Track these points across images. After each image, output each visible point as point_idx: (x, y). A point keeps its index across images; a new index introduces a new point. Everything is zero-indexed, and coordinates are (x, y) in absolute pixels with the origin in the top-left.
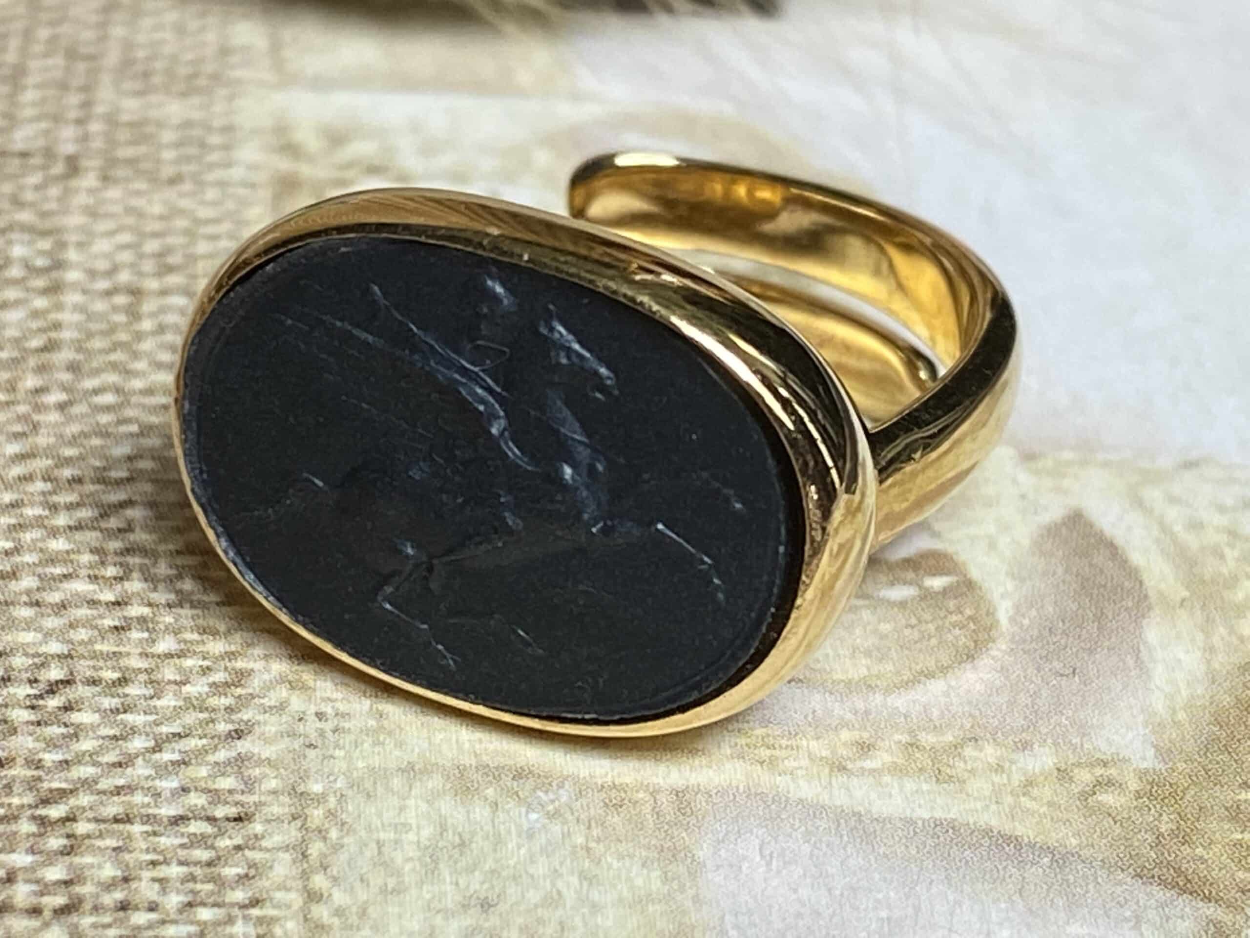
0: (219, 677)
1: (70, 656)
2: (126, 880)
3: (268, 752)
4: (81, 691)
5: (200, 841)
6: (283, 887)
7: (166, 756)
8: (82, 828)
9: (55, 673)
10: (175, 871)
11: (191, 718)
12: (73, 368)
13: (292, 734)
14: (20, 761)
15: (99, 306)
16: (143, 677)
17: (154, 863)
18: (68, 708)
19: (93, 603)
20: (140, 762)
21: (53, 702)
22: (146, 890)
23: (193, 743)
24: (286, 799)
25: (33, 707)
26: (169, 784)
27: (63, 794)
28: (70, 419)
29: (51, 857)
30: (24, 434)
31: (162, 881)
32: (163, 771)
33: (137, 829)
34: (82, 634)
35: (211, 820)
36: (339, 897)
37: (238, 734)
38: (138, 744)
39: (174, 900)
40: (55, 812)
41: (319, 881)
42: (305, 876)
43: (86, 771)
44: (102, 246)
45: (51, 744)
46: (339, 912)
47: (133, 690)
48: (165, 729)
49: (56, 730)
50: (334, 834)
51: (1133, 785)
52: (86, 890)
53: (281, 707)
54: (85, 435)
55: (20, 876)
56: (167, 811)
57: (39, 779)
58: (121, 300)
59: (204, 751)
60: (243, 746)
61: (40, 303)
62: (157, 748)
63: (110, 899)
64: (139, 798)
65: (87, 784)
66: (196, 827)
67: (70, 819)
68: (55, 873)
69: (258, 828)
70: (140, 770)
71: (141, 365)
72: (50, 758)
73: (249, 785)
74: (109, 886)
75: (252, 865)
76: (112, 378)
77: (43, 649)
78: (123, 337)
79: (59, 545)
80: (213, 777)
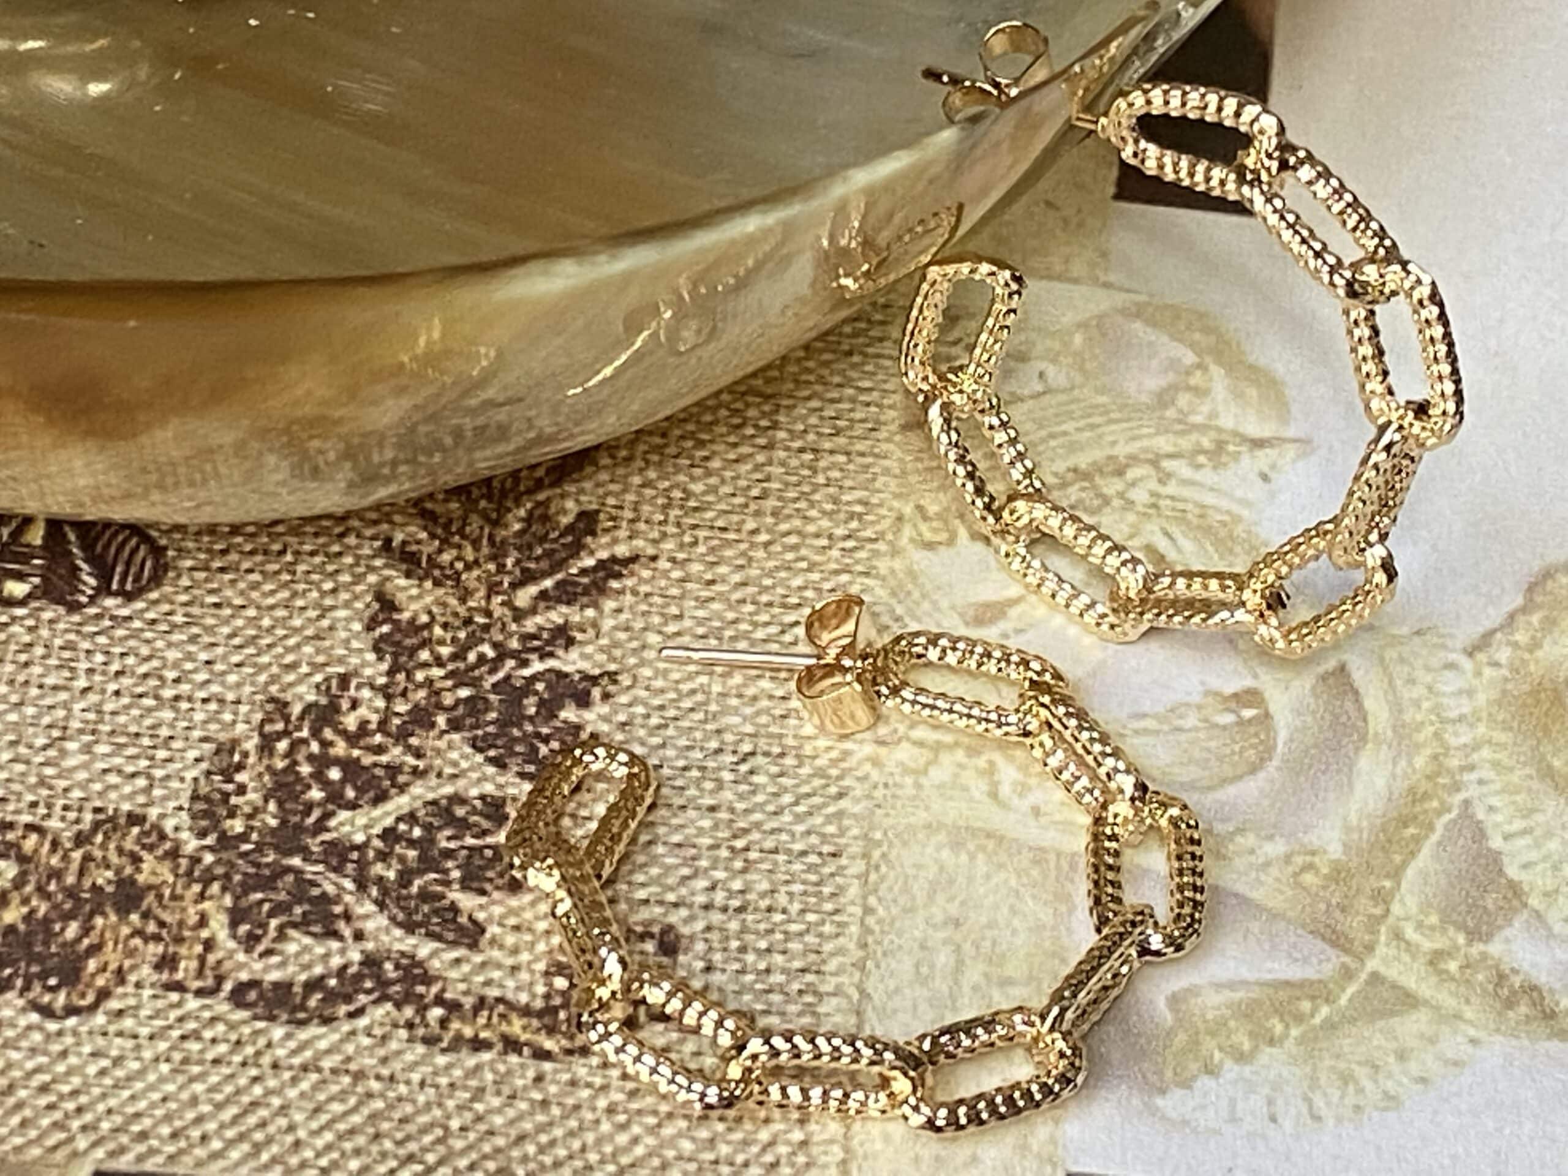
1: (756, 735)
2: (772, 892)
3: (857, 809)
4: (760, 760)
5: (811, 868)
6: (853, 903)
7: (801, 809)
8: (753, 855)
9: (746, 748)
10: (797, 888)
11: (817, 782)
12: (775, 514)
13: (869, 797)
14: (724, 808)
15: (794, 462)
16: (793, 752)
17: (787, 882)
18: (752, 772)
19: (771, 697)
20: (786, 812)
21: (744, 768)
22: (782, 899)
23: (817, 800)
24: (860, 843)
25: (733, 770)
26: (800, 828)
27: (746, 831)
28: (770, 556)
29: (735, 874)
30: (742, 567)
31: (790, 894)
32: (799, 818)
33: (781, 858)
34: (763, 719)
35: (820, 854)
36: (881, 911)
37: (841, 795)
38: (787, 799)
39: (796, 907)
40: (739, 844)
41: (872, 901)
42: (865, 897)
43: (757, 816)
45: (741, 797)
46: (880, 922)
47: (788, 761)
48: (802, 790)
49: (743, 788)
50: (883, 868)
53: (865, 778)
54: (777, 569)
55: (720, 886)
56: (798, 847)
57: (733, 821)
58: (807, 456)
59: (821, 806)
60: (843, 804)
61: (760, 458)
62: (796, 803)
63: (764, 904)
64: (784, 837)
65: (758, 825)
66: (813, 859)
67: (747, 849)
68: (737, 885)
69: (844, 861)
70: (787, 818)
72: (740, 806)
73: (842, 833)
74: (763, 895)
75: (839, 887)
76: (797, 523)
77: (742, 729)
78: (806, 488)
80: (824, 824)
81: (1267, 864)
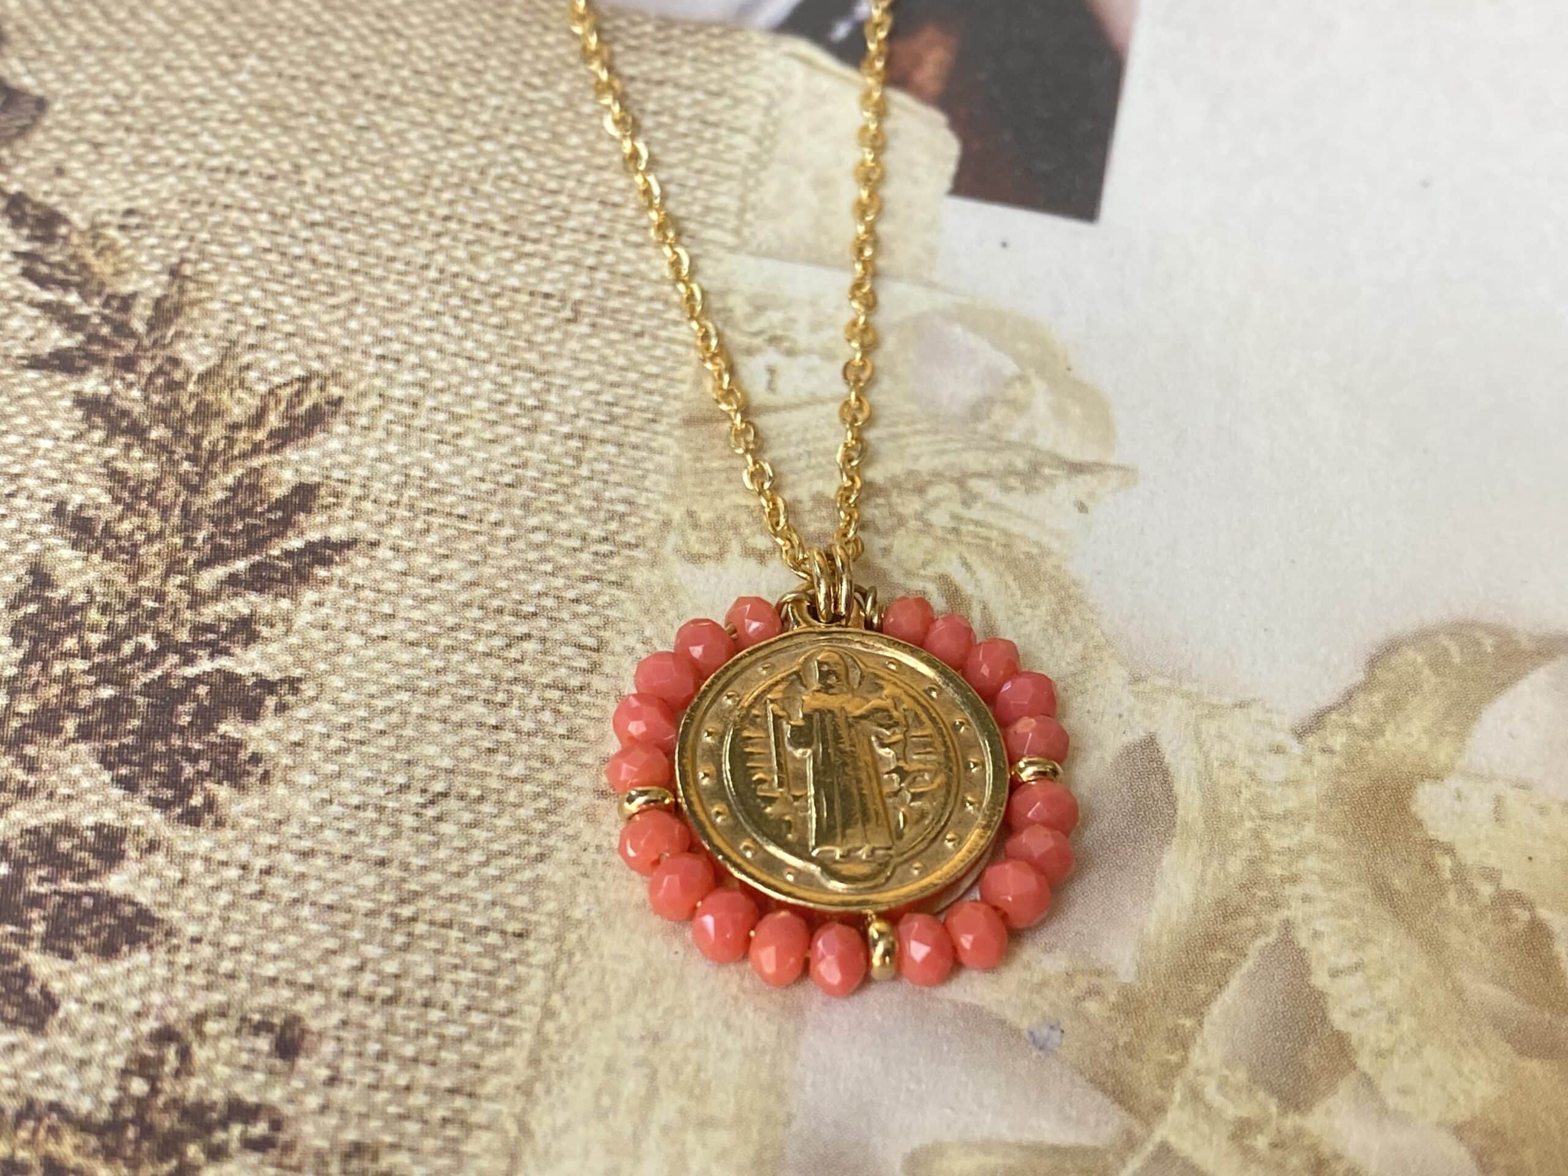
0: (543, 803)
1: (452, 771)
2: (435, 979)
3: (558, 877)
4: (452, 804)
5: (490, 951)
6: (532, 1002)
7: (492, 871)
8: (420, 928)
9: (439, 787)
10: (466, 976)
11: (517, 838)
12: (525, 505)
13: (576, 863)
14: (396, 863)
15: (558, 449)
16: (495, 797)
17: (456, 967)
18: (439, 819)
19: (480, 725)
20: (472, 874)
21: (431, 812)
22: (445, 990)
23: (511, 861)
24: (555, 922)
25: (417, 814)
26: (485, 897)
27: (416, 895)
28: (510, 554)
29: (391, 952)
30: (477, 563)
31: (456, 984)
32: (486, 883)
33: (454, 934)
34: (466, 752)
35: (503, 933)
36: (565, 1017)
37: (541, 858)
38: (476, 857)
39: (461, 1001)
40: (406, 911)
41: (556, 1000)
42: (548, 995)
43: (435, 877)
44: (575, 392)
45: (421, 850)
46: (561, 1030)
47: (487, 808)
48: (497, 847)
49: (426, 837)
50: (577, 958)
51: (1112, 998)
52: (407, 984)
53: (575, 837)
54: (516, 569)
55: (370, 966)
56: (477, 921)
57: (404, 880)
58: (574, 444)
59: (515, 870)
60: (541, 869)
61: (520, 441)
62: (486, 864)
63: (421, 994)
64: (463, 907)
65: (433, 888)
66: (493, 938)
67: (413, 919)
68: (392, 967)
69: (530, 944)
70: (471, 881)
71: (570, 509)
72: (417, 862)
73: (536, 903)
74: (422, 983)
75: (518, 979)
76: (549, 518)
77: (437, 763)
78: (566, 480)
79: (473, 669)
80: (515, 894)
81: (1044, 984)
